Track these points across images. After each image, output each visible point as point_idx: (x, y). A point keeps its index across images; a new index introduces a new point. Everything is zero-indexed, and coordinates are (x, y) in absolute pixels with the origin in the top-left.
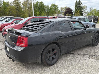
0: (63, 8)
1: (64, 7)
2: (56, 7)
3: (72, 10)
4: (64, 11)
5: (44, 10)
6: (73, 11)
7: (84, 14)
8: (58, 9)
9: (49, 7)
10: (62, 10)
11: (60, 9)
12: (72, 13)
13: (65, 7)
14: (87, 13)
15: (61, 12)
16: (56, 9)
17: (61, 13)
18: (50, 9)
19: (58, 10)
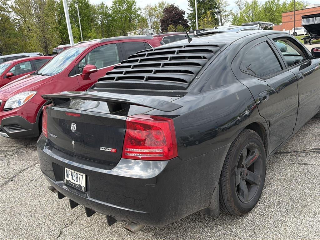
0: (155, 9)
1: (157, 5)
2: (129, 7)
3: (184, 13)
4: (158, 17)
5: (92, 20)
6: (186, 16)
7: (221, 20)
8: (139, 12)
9: (107, 8)
10: (151, 15)
11: (143, 11)
12: (186, 21)
13: (161, 5)
14: (230, 18)
15: (149, 21)
16: (131, 13)
17: (149, 25)
18: (110, 16)
19: (139, 15)
